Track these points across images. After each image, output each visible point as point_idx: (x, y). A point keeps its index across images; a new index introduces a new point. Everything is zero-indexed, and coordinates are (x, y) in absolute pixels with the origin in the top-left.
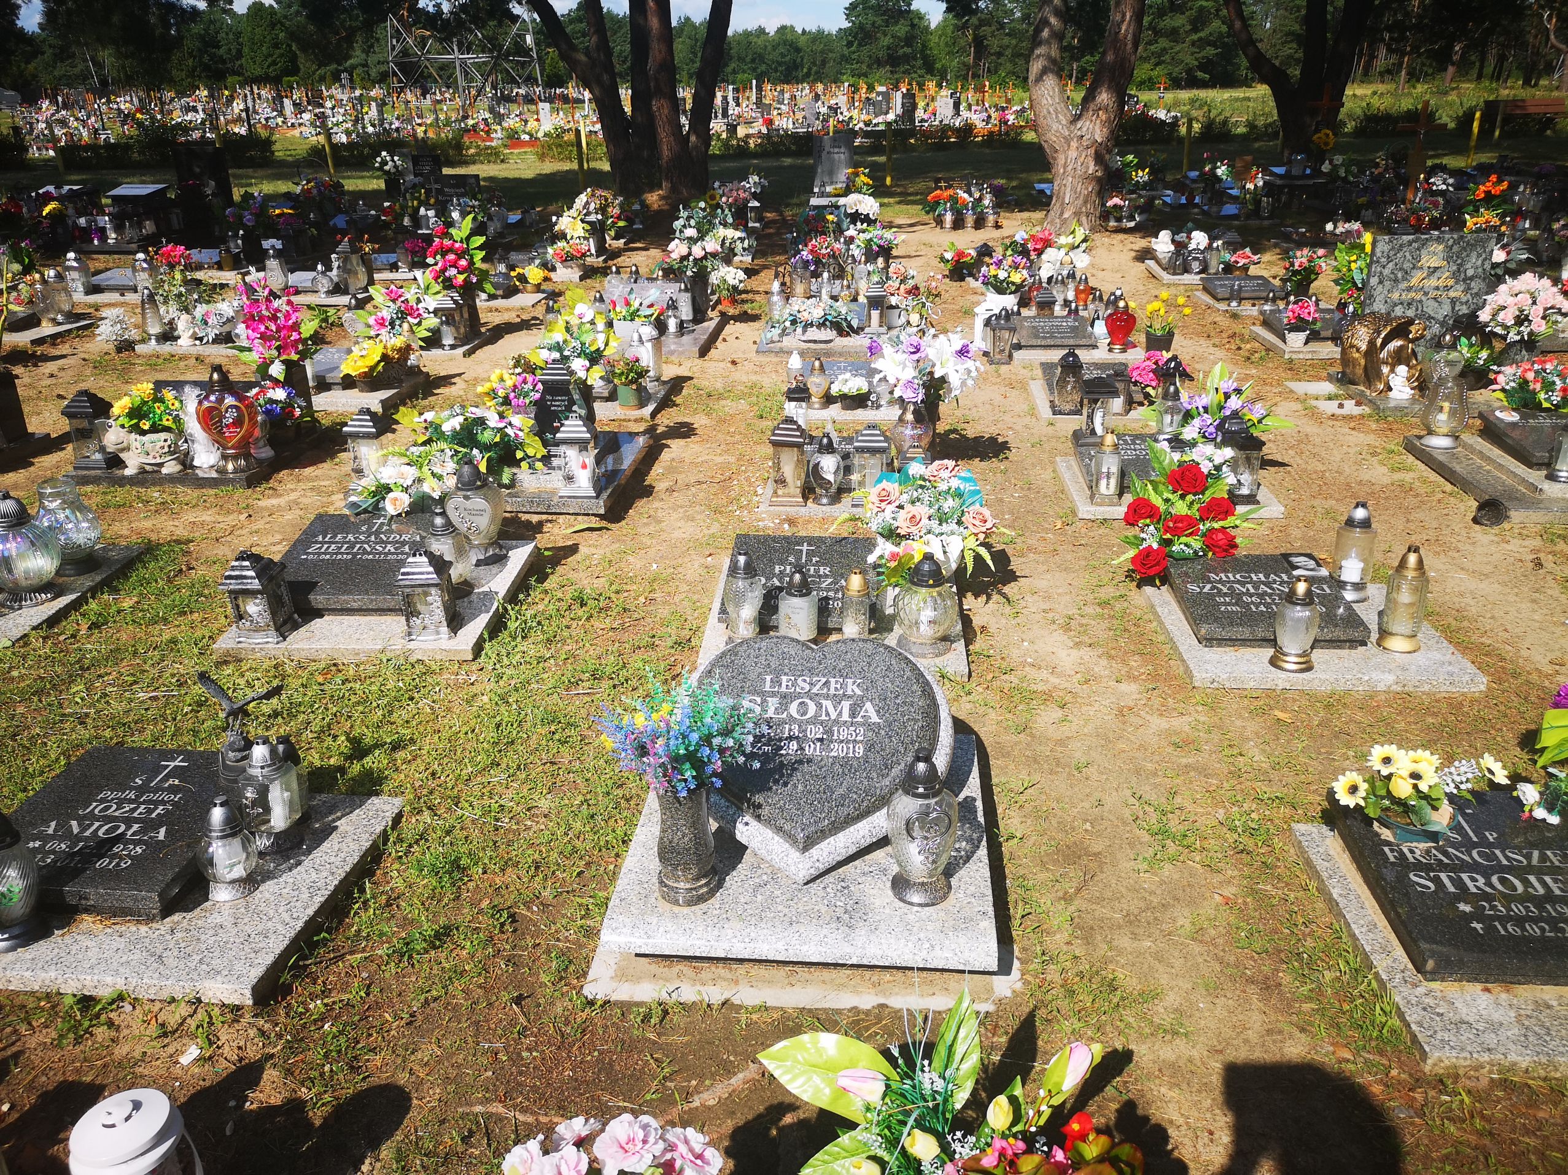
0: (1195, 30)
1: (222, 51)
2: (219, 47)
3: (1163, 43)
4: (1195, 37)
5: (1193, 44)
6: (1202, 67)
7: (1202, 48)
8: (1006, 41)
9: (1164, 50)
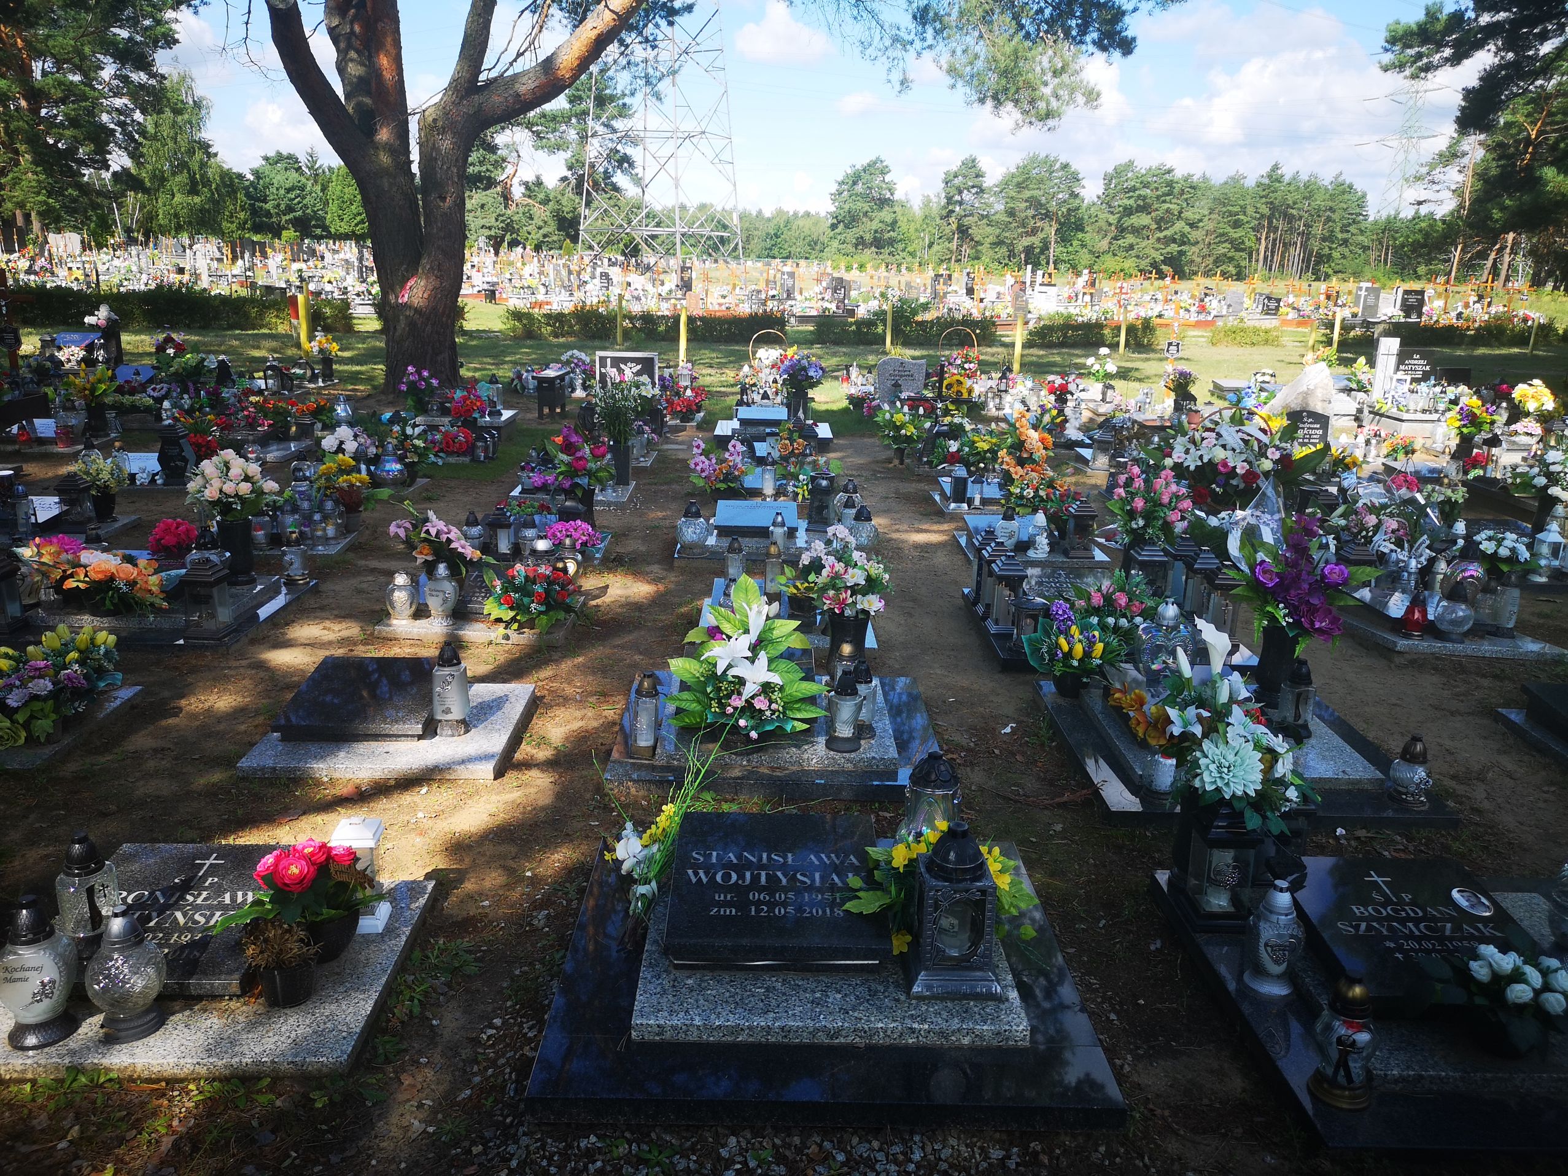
0: (1159, 229)
1: (269, 206)
2: (265, 201)
3: (1130, 239)
4: (1161, 235)
5: (1159, 239)
6: (1164, 262)
7: (1167, 245)
8: (989, 230)
9: (1131, 247)
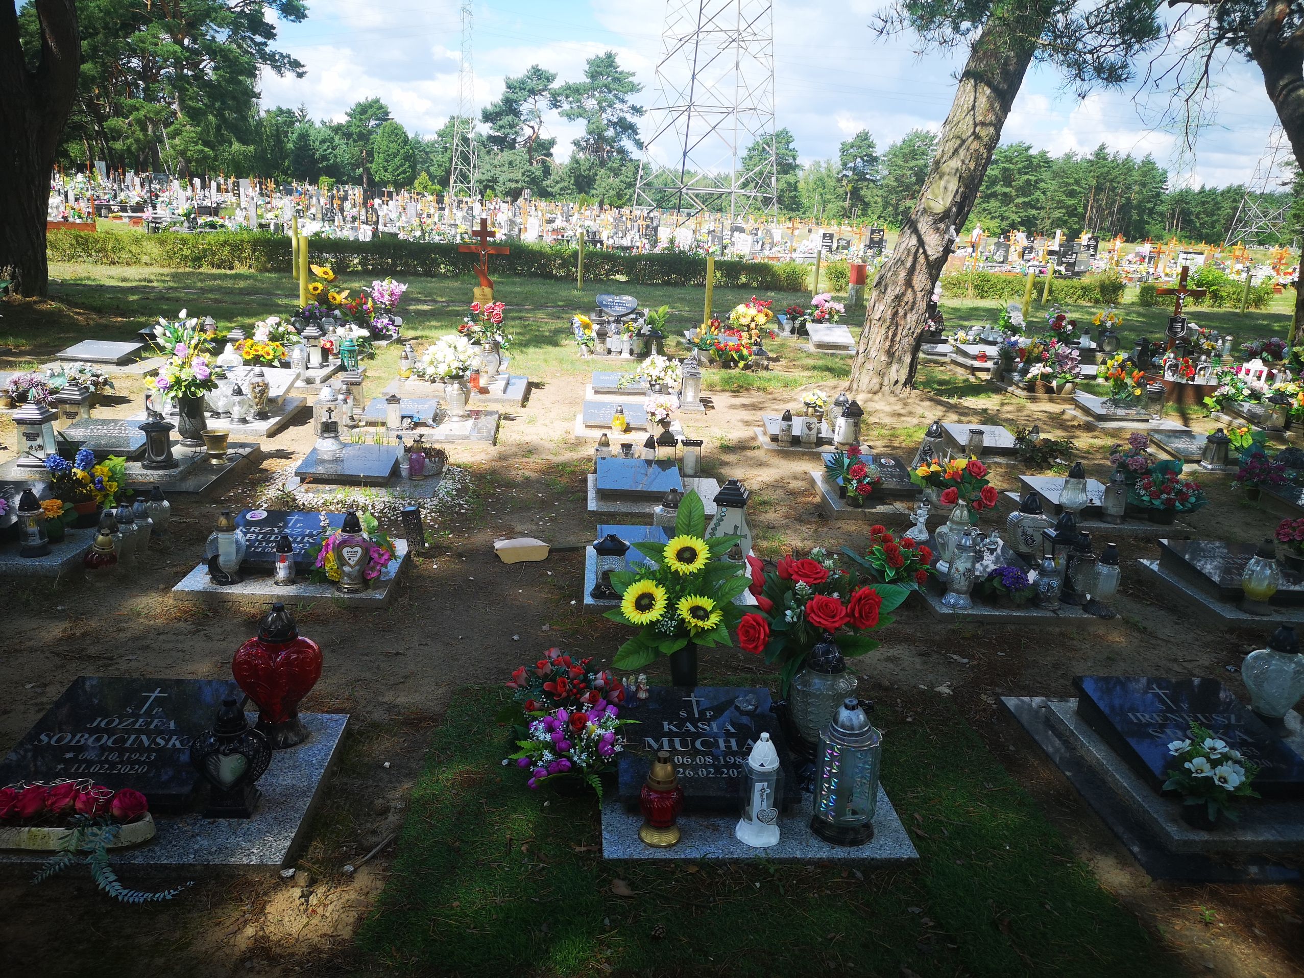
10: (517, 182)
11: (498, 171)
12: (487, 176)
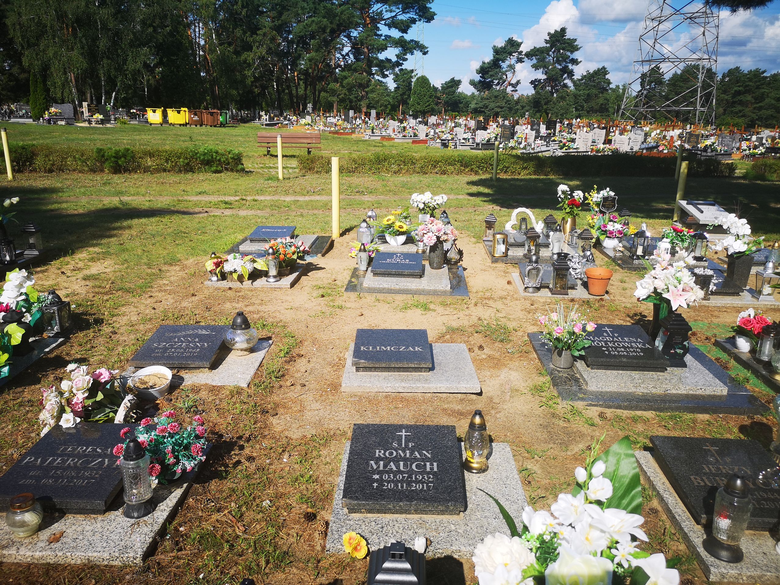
10: (502, 108)
11: (486, 102)
12: (481, 105)
